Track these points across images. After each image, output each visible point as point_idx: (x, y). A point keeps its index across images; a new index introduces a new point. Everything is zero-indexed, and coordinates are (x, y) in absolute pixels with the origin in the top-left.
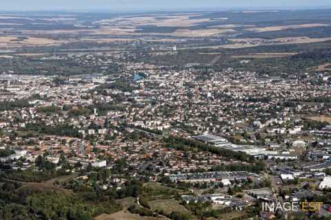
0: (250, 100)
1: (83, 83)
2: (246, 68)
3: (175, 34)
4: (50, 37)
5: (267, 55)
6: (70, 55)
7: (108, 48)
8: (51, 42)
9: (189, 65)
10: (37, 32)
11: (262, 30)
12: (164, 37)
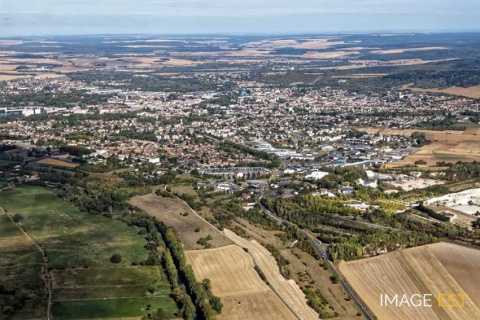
0: (322, 114)
1: (191, 98)
2: (342, 86)
3: (305, 56)
4: (191, 58)
5: (362, 75)
6: (196, 75)
7: (237, 69)
8: (189, 63)
9: (294, 84)
10: (183, 54)
11: (385, 52)
12: (293, 58)
